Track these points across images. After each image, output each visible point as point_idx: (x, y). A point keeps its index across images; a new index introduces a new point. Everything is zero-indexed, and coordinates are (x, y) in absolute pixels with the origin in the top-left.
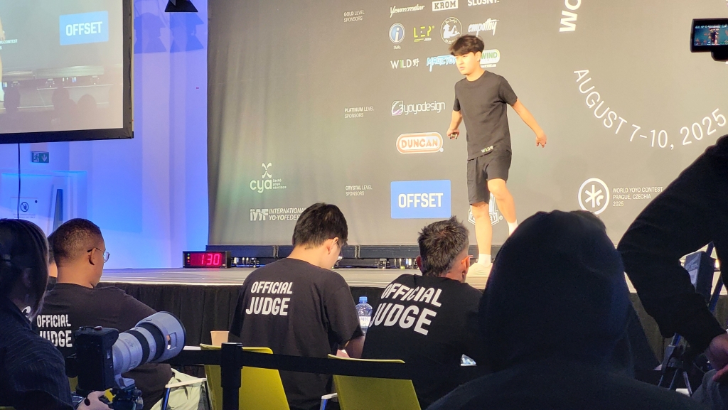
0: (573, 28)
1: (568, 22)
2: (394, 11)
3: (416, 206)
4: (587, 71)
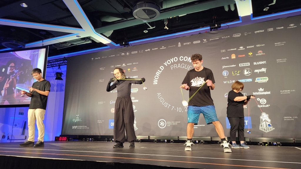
0: (157, 83)
1: (155, 82)
4: (160, 93)
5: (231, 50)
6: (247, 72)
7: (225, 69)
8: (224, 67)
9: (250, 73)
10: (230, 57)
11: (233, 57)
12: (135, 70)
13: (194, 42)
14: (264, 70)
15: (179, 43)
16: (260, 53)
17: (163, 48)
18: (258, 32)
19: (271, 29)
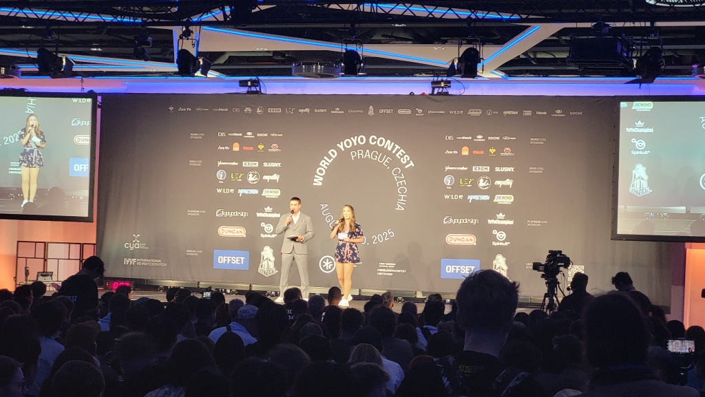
0: (320, 184)
1: (318, 181)
2: (220, 163)
3: (228, 262)
4: (327, 205)
5: (463, 138)
6: (484, 182)
7: (449, 172)
8: (447, 168)
9: (488, 186)
10: (460, 152)
11: (465, 152)
12: (275, 148)
13: (400, 111)
14: (509, 182)
15: (371, 107)
16: (507, 152)
17: (337, 111)
18: (509, 113)
19: (528, 113)
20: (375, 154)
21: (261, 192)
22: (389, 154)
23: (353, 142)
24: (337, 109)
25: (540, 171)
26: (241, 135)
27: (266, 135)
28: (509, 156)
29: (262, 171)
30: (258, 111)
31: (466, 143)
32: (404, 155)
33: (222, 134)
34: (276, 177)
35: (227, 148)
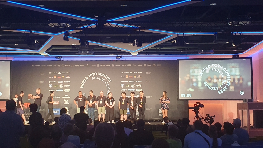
0: (83, 87)
2: (50, 82)
4: (85, 94)
6: (133, 85)
7: (122, 83)
8: (122, 82)
10: (125, 77)
11: (127, 77)
12: (68, 77)
13: (107, 65)
14: (140, 85)
15: (98, 64)
16: (139, 77)
17: (87, 65)
18: (140, 65)
19: (145, 65)
20: (99, 78)
21: (64, 90)
22: (104, 78)
23: (93, 75)
24: (88, 65)
25: (149, 82)
26: (57, 73)
27: (65, 73)
28: (140, 78)
29: (64, 84)
30: (62, 66)
31: (127, 74)
32: (108, 78)
33: (50, 73)
34: (68, 86)
35: (52, 77)
